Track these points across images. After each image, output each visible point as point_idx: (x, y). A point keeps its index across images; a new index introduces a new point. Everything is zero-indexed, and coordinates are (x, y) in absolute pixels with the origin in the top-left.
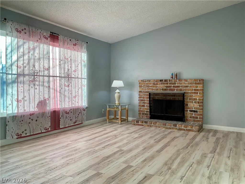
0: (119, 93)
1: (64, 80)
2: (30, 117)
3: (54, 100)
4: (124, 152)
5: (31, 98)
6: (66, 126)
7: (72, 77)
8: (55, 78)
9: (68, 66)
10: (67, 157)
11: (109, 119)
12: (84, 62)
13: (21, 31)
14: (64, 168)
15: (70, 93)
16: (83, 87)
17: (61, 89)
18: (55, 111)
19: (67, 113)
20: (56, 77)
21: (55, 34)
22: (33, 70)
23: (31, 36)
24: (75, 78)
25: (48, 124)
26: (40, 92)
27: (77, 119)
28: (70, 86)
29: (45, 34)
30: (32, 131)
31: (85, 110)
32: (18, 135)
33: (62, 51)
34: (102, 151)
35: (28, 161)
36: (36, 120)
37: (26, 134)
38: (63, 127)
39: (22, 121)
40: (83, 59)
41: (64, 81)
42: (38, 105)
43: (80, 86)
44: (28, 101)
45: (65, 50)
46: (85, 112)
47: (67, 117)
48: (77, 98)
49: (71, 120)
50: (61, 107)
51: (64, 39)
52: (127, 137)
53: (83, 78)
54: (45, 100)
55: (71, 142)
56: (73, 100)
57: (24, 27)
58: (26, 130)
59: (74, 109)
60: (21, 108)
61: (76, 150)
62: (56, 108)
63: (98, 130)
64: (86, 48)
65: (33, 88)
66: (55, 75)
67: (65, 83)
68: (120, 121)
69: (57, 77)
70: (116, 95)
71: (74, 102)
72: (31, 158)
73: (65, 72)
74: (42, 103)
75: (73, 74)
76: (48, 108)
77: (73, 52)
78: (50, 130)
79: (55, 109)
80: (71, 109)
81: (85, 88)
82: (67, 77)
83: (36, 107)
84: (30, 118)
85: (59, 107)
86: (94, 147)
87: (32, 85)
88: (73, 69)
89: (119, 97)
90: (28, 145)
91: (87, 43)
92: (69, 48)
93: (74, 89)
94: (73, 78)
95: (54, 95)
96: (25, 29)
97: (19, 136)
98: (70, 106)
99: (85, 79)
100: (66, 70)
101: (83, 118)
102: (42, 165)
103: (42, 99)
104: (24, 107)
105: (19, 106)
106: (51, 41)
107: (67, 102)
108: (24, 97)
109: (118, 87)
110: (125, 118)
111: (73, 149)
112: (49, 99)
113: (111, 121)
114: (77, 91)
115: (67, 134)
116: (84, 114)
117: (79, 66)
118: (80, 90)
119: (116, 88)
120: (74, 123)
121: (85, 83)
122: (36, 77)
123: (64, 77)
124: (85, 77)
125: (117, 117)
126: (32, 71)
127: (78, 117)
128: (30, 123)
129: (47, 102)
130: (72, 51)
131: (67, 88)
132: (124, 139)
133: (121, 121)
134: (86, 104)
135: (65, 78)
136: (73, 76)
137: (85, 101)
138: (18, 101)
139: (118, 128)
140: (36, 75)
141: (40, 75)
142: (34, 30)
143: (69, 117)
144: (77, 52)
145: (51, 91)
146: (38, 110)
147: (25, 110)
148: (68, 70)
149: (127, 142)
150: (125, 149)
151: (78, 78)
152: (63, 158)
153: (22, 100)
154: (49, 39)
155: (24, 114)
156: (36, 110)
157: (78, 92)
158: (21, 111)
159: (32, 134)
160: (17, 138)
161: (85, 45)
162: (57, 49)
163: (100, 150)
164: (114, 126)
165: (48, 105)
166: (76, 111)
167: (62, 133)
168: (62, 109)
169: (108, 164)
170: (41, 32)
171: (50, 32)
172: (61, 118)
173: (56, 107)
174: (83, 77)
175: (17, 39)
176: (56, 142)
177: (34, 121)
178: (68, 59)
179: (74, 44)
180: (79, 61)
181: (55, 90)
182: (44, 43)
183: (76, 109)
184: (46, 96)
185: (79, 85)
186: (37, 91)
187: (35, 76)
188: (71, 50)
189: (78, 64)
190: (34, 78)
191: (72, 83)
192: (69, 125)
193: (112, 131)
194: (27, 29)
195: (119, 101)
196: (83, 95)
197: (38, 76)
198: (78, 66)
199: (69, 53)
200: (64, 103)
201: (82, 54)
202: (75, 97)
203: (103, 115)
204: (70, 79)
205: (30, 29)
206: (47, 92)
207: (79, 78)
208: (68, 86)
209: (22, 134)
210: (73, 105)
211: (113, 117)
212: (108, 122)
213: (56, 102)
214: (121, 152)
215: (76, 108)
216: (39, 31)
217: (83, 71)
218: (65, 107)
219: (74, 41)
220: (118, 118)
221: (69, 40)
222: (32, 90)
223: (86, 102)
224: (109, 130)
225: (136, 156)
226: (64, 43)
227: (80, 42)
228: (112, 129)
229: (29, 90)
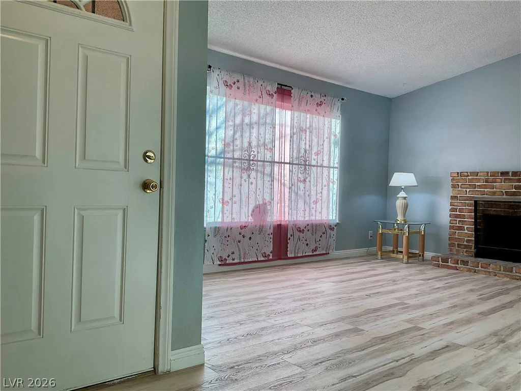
0: (405, 198)
1: (297, 169)
2: (240, 231)
3: (279, 204)
4: (408, 307)
5: (244, 198)
6: (299, 255)
7: (312, 164)
8: (283, 165)
9: (306, 144)
10: (301, 300)
11: (383, 251)
12: (335, 136)
13: (232, 85)
14: (297, 314)
15: (307, 193)
16: (331, 185)
17: (292, 185)
18: (280, 225)
19: (300, 231)
20: (285, 163)
21: (286, 86)
22: (248, 151)
23: (247, 91)
24: (317, 166)
25: (269, 249)
26: (258, 189)
27: (318, 245)
28: (307, 180)
29: (269, 88)
30: (242, 256)
31: (334, 228)
32: (221, 259)
33: (295, 116)
34: (366, 300)
35: (239, 298)
36: (250, 238)
37: (233, 260)
38: (293, 256)
39: (229, 236)
40: (333, 130)
41: (297, 172)
42: (253, 211)
43: (325, 183)
44: (238, 203)
45: (302, 114)
46: (335, 232)
47: (301, 238)
48: (319, 205)
49: (307, 244)
50: (290, 219)
51: (300, 96)
52: (419, 285)
53: (332, 167)
54: (265, 204)
55: (307, 281)
56: (313, 208)
57: (237, 77)
58: (233, 253)
59: (312, 225)
60: (227, 214)
61: (318, 293)
62: (283, 220)
63: (359, 269)
64: (339, 109)
65: (247, 182)
66: (283, 161)
67: (300, 175)
68: (406, 257)
69: (287, 163)
70: (399, 203)
71: (313, 211)
72: (243, 295)
73: (300, 155)
74: (260, 210)
75: (314, 160)
76: (269, 219)
77: (316, 118)
78: (271, 257)
79: (281, 221)
80: (308, 225)
81: (335, 186)
82: (303, 165)
83: (250, 215)
84: (240, 234)
85: (287, 219)
86: (350, 292)
87: (245, 176)
88: (315, 150)
89: (406, 208)
90: (236, 277)
91: (343, 99)
92: (308, 110)
93: (314, 186)
94: (314, 166)
95: (279, 195)
96: (238, 81)
97: (223, 263)
98: (307, 219)
99: (335, 169)
100: (302, 151)
101: (329, 243)
102: (261, 305)
103: (261, 203)
104: (232, 214)
105: (225, 211)
106: (278, 100)
107: (301, 211)
108: (233, 196)
109: (403, 187)
110: (417, 252)
111: (312, 291)
112: (271, 203)
113: (387, 257)
114: (319, 190)
115: (299, 268)
116: (332, 236)
117: (326, 144)
118: (325, 189)
119: (398, 189)
120: (313, 251)
121: (336, 177)
122: (252, 162)
123: (298, 164)
124: (336, 165)
125: (400, 249)
126: (246, 152)
127: (320, 240)
128: (239, 242)
129: (269, 207)
130: (314, 116)
131: (302, 185)
132: (412, 287)
133: (409, 257)
134: (336, 216)
135: (299, 166)
136: (314, 163)
137: (335, 211)
138: (223, 203)
139: (401, 268)
140: (253, 160)
141: (259, 159)
142: (251, 80)
143: (304, 239)
144: (322, 117)
145: (276, 183)
146: (252, 220)
147: (233, 219)
148: (305, 151)
149: (417, 292)
150: (412, 302)
151: (322, 166)
152: (294, 301)
153: (229, 201)
154: (275, 95)
155: (232, 225)
156: (250, 221)
157: (321, 193)
158: (228, 220)
159: (242, 260)
160: (220, 265)
161: (339, 104)
162: (289, 113)
163: (362, 298)
164: (393, 265)
165: (269, 214)
166: (316, 229)
167: (291, 267)
168: (292, 223)
169: (376, 320)
170: (263, 85)
171: (278, 84)
172: (290, 238)
173: (283, 218)
174: (332, 165)
175: (225, 98)
176: (283, 278)
177: (247, 238)
178: (306, 131)
179: (317, 104)
180: (326, 135)
181: (282, 184)
182: (268, 104)
183: (316, 225)
184: (267, 198)
185: (324, 179)
186: (253, 187)
187: (250, 161)
188: (312, 113)
189: (324, 141)
190: (249, 164)
191: (312, 175)
192: (304, 254)
193: (387, 273)
194: (241, 80)
195: (404, 214)
196: (331, 200)
197: (256, 161)
198: (323, 145)
199: (308, 120)
200: (296, 211)
201: (331, 122)
202: (316, 202)
203: (371, 243)
204: (307, 167)
205: (246, 81)
206: (269, 191)
207: (324, 167)
208: (305, 181)
209: (227, 258)
210: (313, 218)
211: (391, 248)
212: (379, 257)
213: (283, 208)
214: (403, 306)
215: (318, 222)
216: (261, 82)
217: (332, 154)
218: (298, 219)
219: (318, 98)
220: (402, 252)
221: (309, 95)
222: (245, 185)
223: (336, 213)
224: (380, 270)
225: (432, 316)
226: (300, 104)
227: (329, 98)
228: (388, 269)
229: (241, 186)
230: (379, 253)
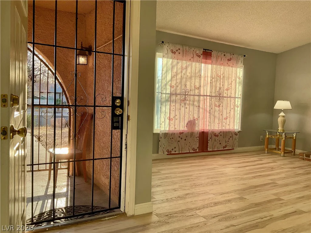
0: (284, 116)
1: (214, 99)
2: (180, 135)
3: (203, 120)
4: (277, 185)
5: (182, 117)
6: (215, 150)
7: (224, 96)
8: (206, 97)
9: (220, 84)
10: (212, 178)
11: (269, 148)
12: (239, 78)
13: (176, 51)
14: (208, 187)
15: (220, 114)
16: (236, 108)
17: (211, 109)
18: (204, 132)
19: (216, 135)
20: (207, 96)
21: (209, 50)
22: (184, 90)
23: (185, 55)
24: (227, 97)
25: (196, 145)
26: (190, 111)
27: (227, 144)
28: (221, 106)
29: (198, 52)
30: (180, 150)
31: (237, 134)
32: (168, 151)
33: (214, 68)
34: (251, 180)
35: (176, 175)
36: (185, 140)
37: (175, 152)
38: (211, 150)
39: (173, 138)
40: (238, 75)
41: (214, 100)
42: (187, 124)
43: (232, 107)
44: (178, 119)
45: (218, 66)
46: (238, 136)
47: (216, 140)
48: (228, 120)
49: (220, 144)
50: (210, 129)
51: (217, 55)
52: (287, 172)
53: (237, 98)
54: (195, 120)
55: (218, 166)
56: (224, 122)
57: (178, 47)
58: (175, 148)
59: (224, 132)
60: (172, 126)
61: (223, 174)
62: (205, 129)
63: (252, 159)
64: (242, 61)
65: (184, 107)
66: (206, 95)
67: (216, 103)
68: (283, 153)
69: (208, 96)
70: (280, 120)
71: (224, 124)
72: (179, 173)
73: (217, 91)
74: (192, 123)
75: (226, 93)
76: (197, 129)
77: (227, 68)
78: (197, 151)
79: (204, 130)
80: (221, 132)
81: (239, 109)
82: (218, 97)
83: (185, 126)
84: (179, 137)
85: (207, 128)
86: (242, 174)
87: (183, 105)
88: (226, 87)
89: (284, 122)
90: (176, 162)
91: (245, 56)
92: (222, 64)
93: (225, 109)
94: (225, 97)
95: (203, 115)
96: (179, 49)
97: (170, 153)
98: (220, 128)
99: (239, 99)
100: (218, 89)
101: (234, 143)
102: (188, 180)
103: (192, 119)
104: (175, 126)
105: (171, 124)
106: (203, 58)
107: (217, 124)
108: (176, 115)
109: (283, 110)
110: (290, 149)
111: (219, 172)
112: (198, 119)
113: (271, 152)
114: (228, 112)
115: (215, 158)
116: (236, 139)
117: (234, 82)
118: (232, 110)
119: (280, 111)
120: (224, 147)
121: (239, 103)
122: (187, 96)
123: (215, 96)
124: (239, 96)
125: (280, 147)
126: (183, 90)
127: (228, 141)
128: (179, 141)
129: (197, 122)
130: (226, 67)
131: (217, 109)
132: (282, 172)
133: (285, 153)
134: (239, 127)
135: (216, 98)
136: (225, 95)
137: (238, 124)
138: (170, 120)
139: (279, 160)
140: (187, 95)
141: (191, 94)
142: (187, 48)
143: (218, 141)
144: (231, 68)
145: (201, 110)
146: (187, 129)
147: (175, 128)
148: (220, 89)
149: (285, 176)
150: (280, 182)
151: (230, 97)
152: (208, 178)
153: (173, 118)
154: (202, 56)
155: (175, 132)
156: (185, 129)
157: (230, 113)
158: (172, 129)
159: (181, 152)
160: (167, 154)
161: (242, 59)
162: (210, 66)
163: (250, 178)
164: (274, 157)
165: (197, 126)
166: (226, 135)
167: (209, 157)
168: (211, 131)
169: (255, 193)
170: (194, 51)
171: (203, 49)
172: (209, 140)
173: (205, 128)
174: (237, 96)
175: (171, 60)
176: (203, 164)
177: (183, 140)
178: (221, 76)
179: (228, 59)
180: (233, 78)
181: (205, 110)
182: (197, 61)
183: (226, 132)
184: (196, 117)
185: (232, 105)
186: (187, 110)
187: (186, 95)
188: (224, 66)
189: (232, 82)
190: (185, 97)
191: (224, 102)
192: (218, 149)
193: (269, 163)
194: (181, 49)
195: (283, 126)
196: (236, 117)
197: (189, 95)
198: (231, 84)
199: (222, 70)
200: (213, 124)
201: (237, 70)
202: (226, 119)
203: (261, 143)
204: (221, 98)
205: (184, 49)
206: (197, 112)
207: (232, 97)
208: (219, 106)
209: (172, 151)
210: (224, 128)
211: (274, 146)
212: (266, 152)
213: (205, 122)
214: (274, 184)
215: (227, 131)
216: (193, 49)
217: (237, 90)
218: (215, 129)
219: (228, 56)
220: (280, 149)
221: (223, 55)
222: (183, 109)
223: (239, 125)
224: (265, 161)
225: (291, 192)
226: (217, 60)
227: (236, 56)
228: (270, 160)
229: (180, 109)
230: (266, 149)
